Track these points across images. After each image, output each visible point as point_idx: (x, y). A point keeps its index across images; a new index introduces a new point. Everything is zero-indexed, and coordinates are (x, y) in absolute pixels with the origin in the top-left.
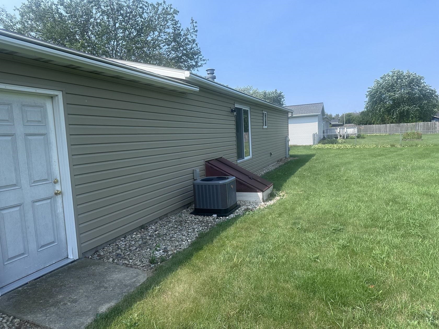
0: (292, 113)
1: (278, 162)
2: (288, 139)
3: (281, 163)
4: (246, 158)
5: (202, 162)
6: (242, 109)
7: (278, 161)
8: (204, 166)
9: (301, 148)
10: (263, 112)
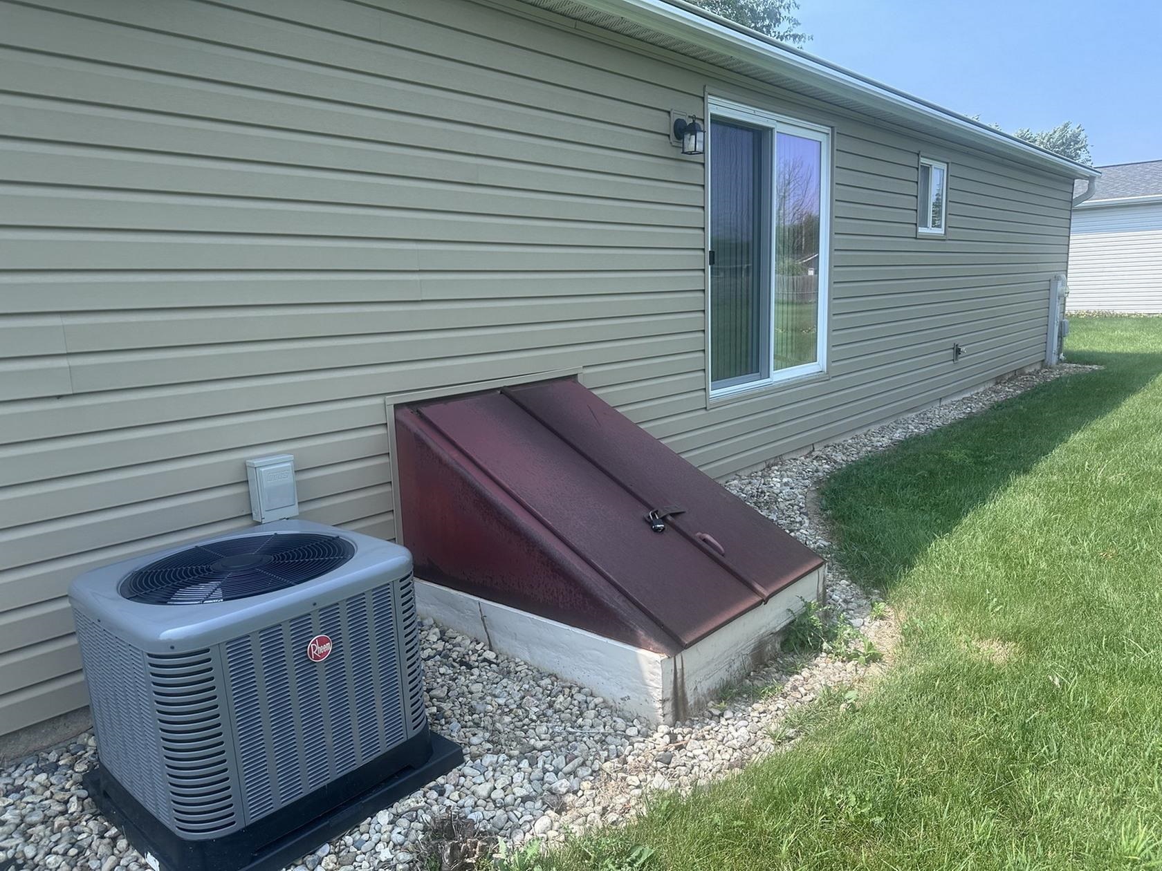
0: (1091, 179)
1: (997, 383)
2: (1060, 288)
3: (1009, 391)
4: (779, 376)
5: (378, 411)
6: (772, 129)
7: (998, 380)
8: (381, 431)
9: (1128, 323)
10: (923, 160)
